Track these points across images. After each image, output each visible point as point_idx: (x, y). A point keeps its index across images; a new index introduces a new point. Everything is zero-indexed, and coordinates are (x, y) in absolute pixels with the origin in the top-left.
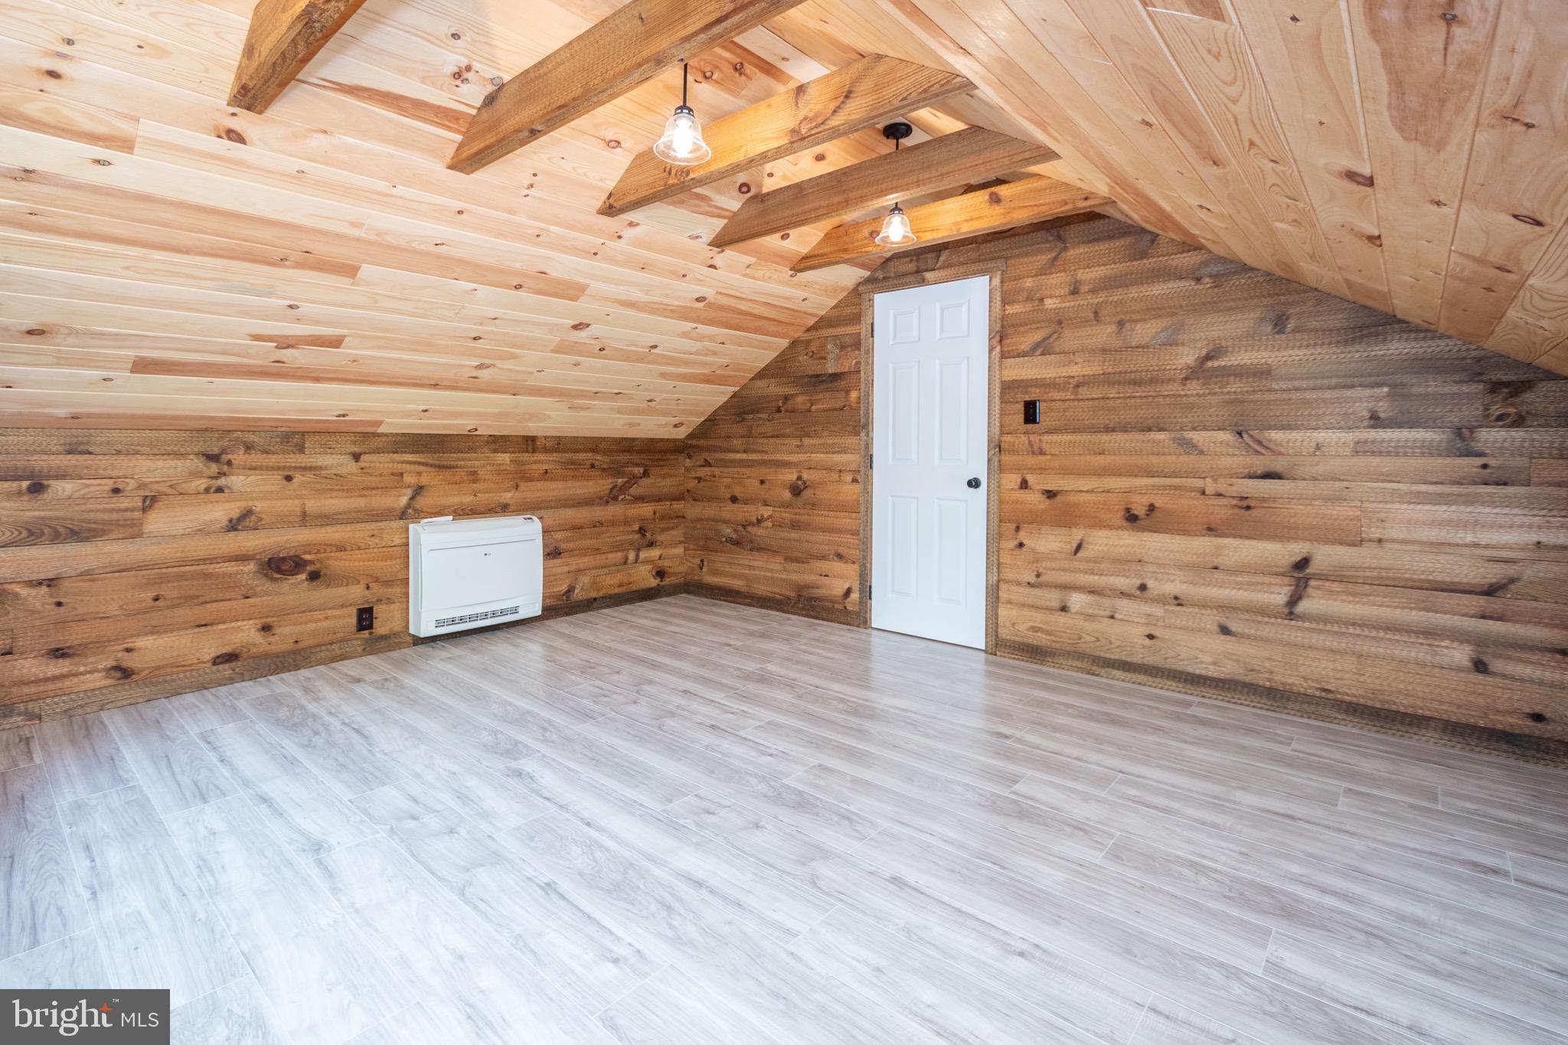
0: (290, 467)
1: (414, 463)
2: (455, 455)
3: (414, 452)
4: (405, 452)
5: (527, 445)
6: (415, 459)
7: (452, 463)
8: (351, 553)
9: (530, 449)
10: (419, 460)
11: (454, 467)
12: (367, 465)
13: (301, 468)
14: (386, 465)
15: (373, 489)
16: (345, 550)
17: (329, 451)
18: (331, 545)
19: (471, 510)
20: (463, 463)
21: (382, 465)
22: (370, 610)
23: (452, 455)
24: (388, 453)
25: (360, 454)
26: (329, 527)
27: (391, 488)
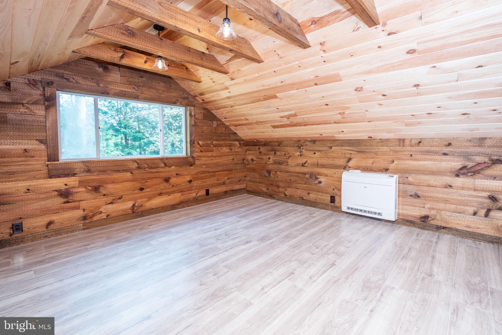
0: (315, 150)
1: (349, 150)
2: (364, 147)
3: (349, 146)
4: (346, 146)
5: (400, 143)
6: (349, 149)
7: (363, 150)
8: (329, 177)
9: (402, 145)
10: (351, 149)
11: (364, 152)
12: (334, 150)
13: (317, 150)
14: (340, 150)
15: (336, 158)
16: (328, 176)
17: (324, 146)
18: (324, 174)
19: (370, 169)
20: (367, 150)
21: (338, 150)
22: (334, 197)
23: (363, 147)
24: (340, 146)
25: (332, 147)
26: (323, 169)
27: (341, 158)
